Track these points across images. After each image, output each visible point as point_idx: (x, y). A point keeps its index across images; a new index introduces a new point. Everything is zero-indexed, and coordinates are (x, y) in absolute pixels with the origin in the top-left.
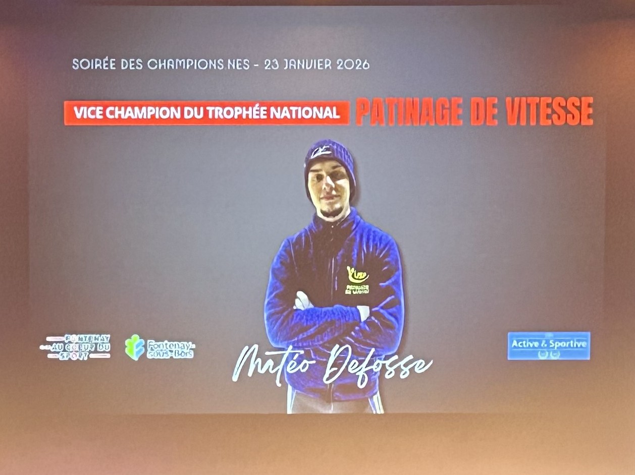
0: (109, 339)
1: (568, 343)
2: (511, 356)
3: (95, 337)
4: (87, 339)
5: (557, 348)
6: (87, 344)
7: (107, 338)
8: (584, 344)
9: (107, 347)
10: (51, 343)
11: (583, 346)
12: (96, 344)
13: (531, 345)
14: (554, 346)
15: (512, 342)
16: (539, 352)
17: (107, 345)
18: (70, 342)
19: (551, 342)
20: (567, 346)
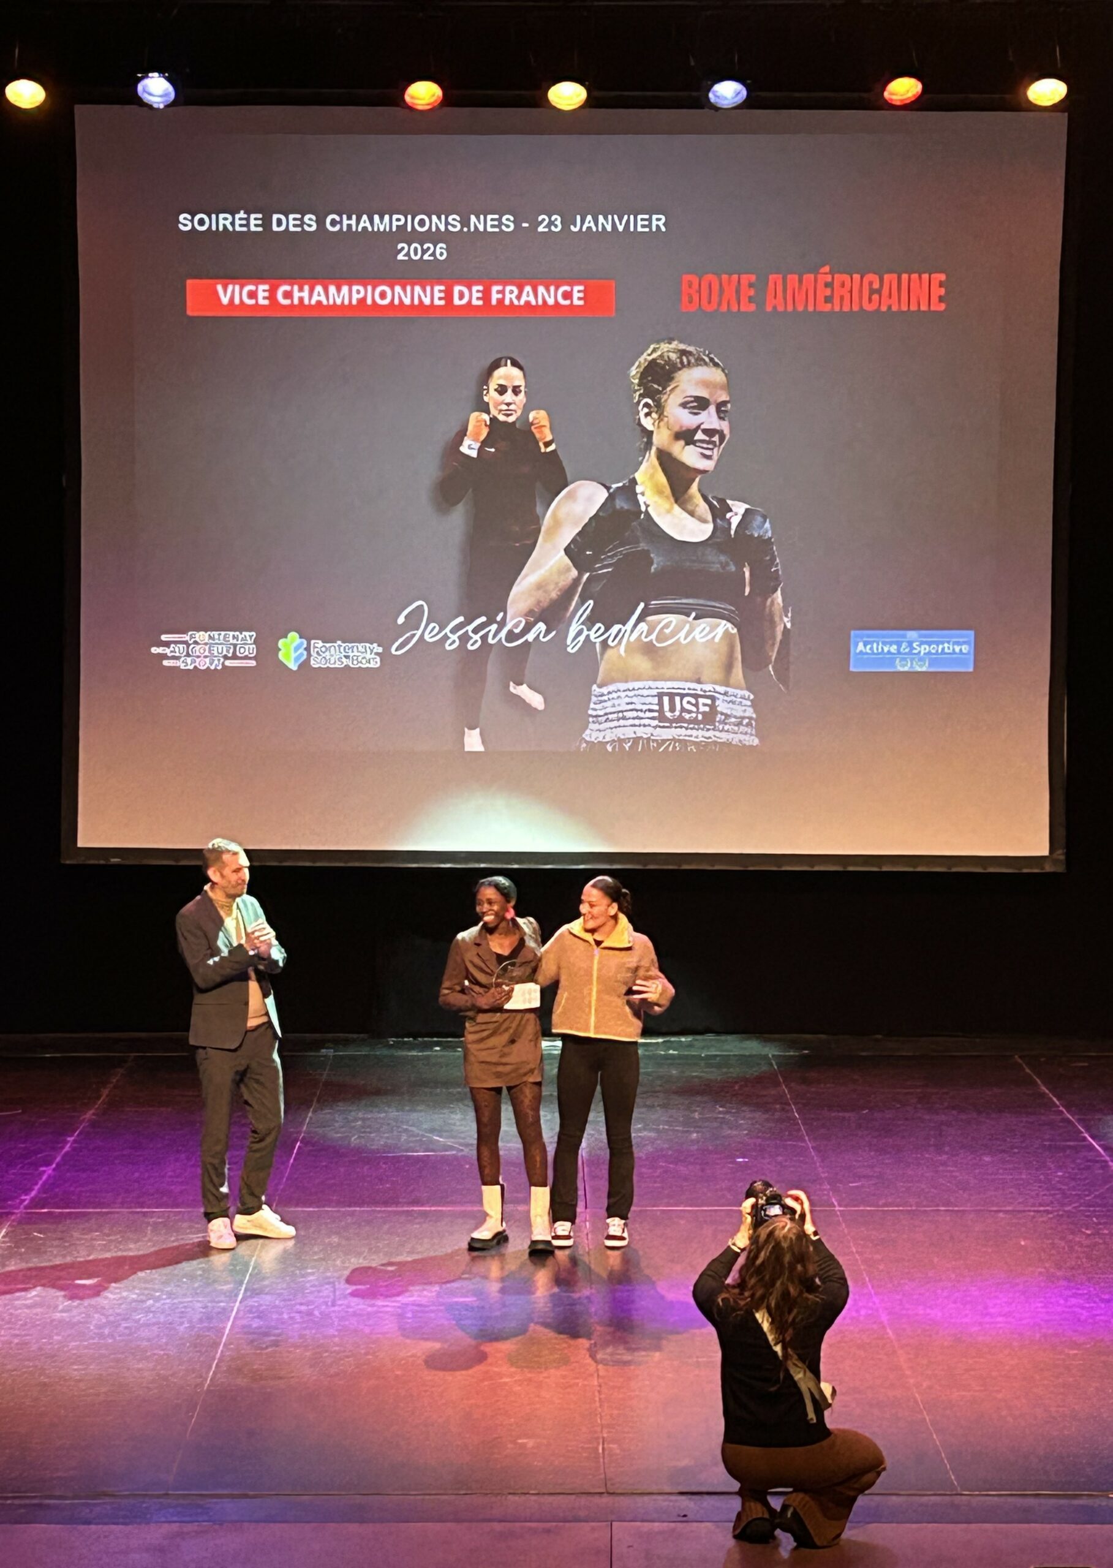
0: (253, 638)
1: (941, 647)
2: (855, 667)
3: (234, 636)
4: (222, 637)
5: (925, 654)
6: (220, 647)
7: (251, 637)
8: (965, 648)
9: (251, 649)
10: (167, 644)
11: (964, 651)
12: (235, 646)
13: (886, 649)
14: (920, 652)
15: (856, 645)
16: (898, 661)
17: (251, 646)
18: (196, 643)
19: (915, 645)
20: (940, 651)
